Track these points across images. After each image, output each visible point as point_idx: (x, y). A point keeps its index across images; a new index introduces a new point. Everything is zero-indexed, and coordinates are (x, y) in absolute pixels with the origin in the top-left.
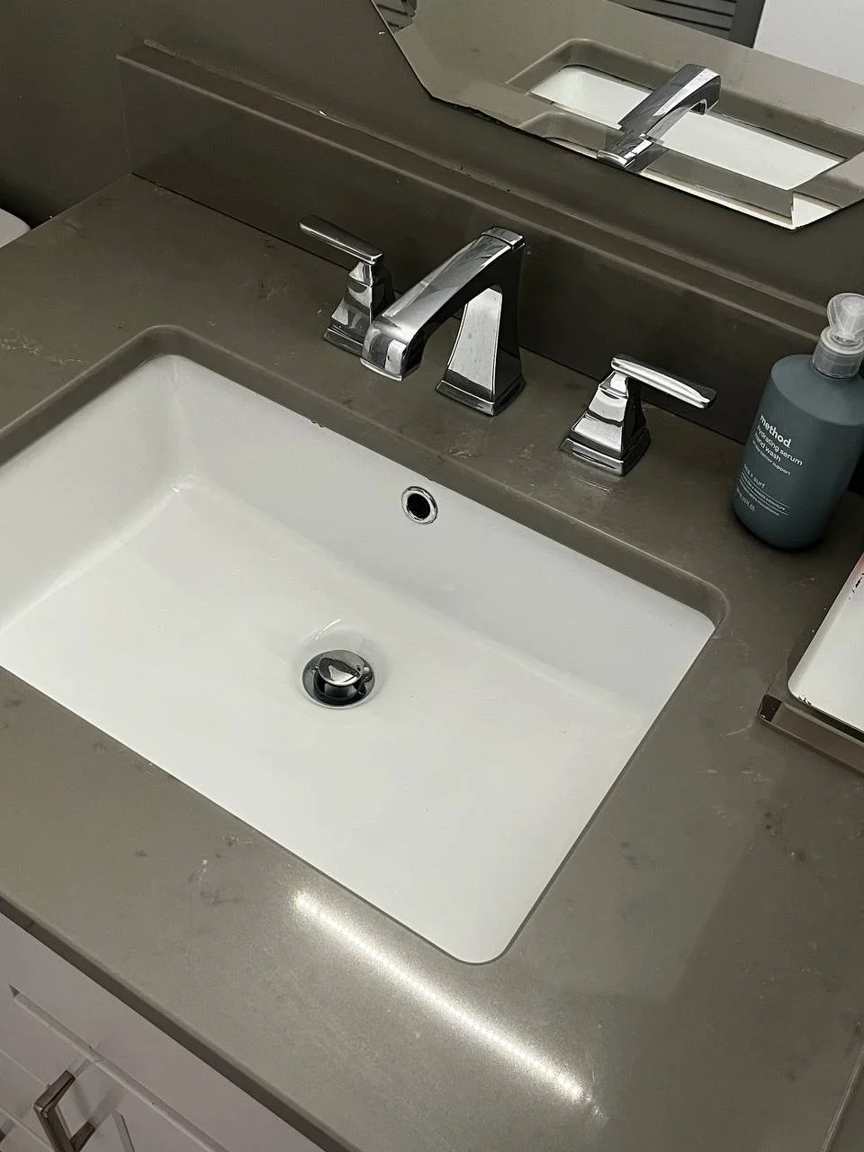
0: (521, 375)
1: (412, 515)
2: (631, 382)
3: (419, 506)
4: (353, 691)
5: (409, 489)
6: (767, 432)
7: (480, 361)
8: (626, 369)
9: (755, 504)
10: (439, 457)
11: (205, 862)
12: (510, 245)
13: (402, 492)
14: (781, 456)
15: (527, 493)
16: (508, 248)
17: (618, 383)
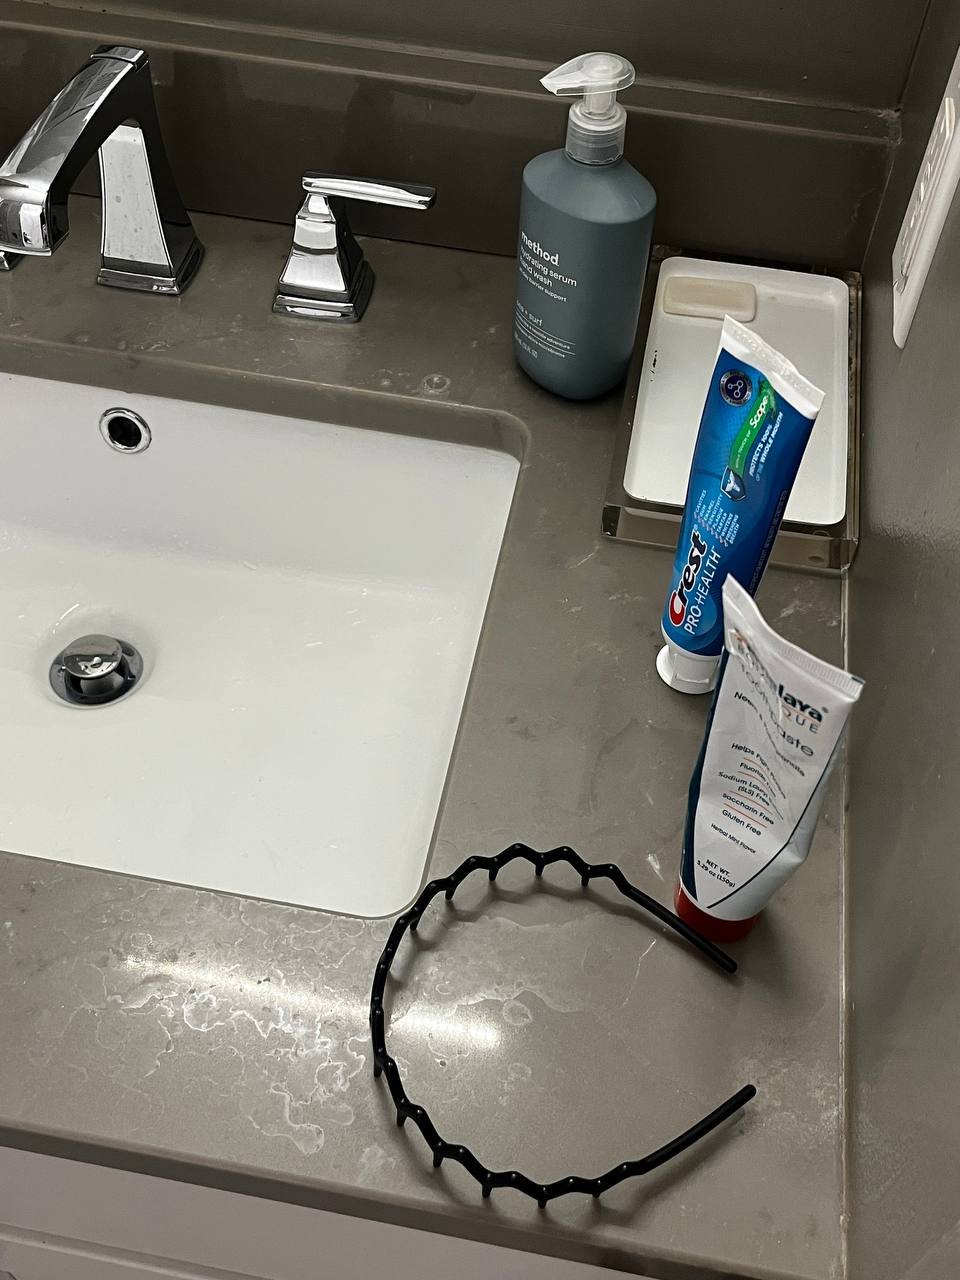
0: (196, 239)
1: (120, 446)
2: (332, 201)
3: (124, 432)
4: (118, 679)
5: (105, 415)
6: (530, 251)
7: (141, 228)
8: (321, 189)
9: (536, 348)
10: (131, 359)
11: (8, 924)
12: (133, 63)
13: (98, 421)
14: (552, 279)
15: (254, 371)
16: (130, 66)
17: (317, 205)
